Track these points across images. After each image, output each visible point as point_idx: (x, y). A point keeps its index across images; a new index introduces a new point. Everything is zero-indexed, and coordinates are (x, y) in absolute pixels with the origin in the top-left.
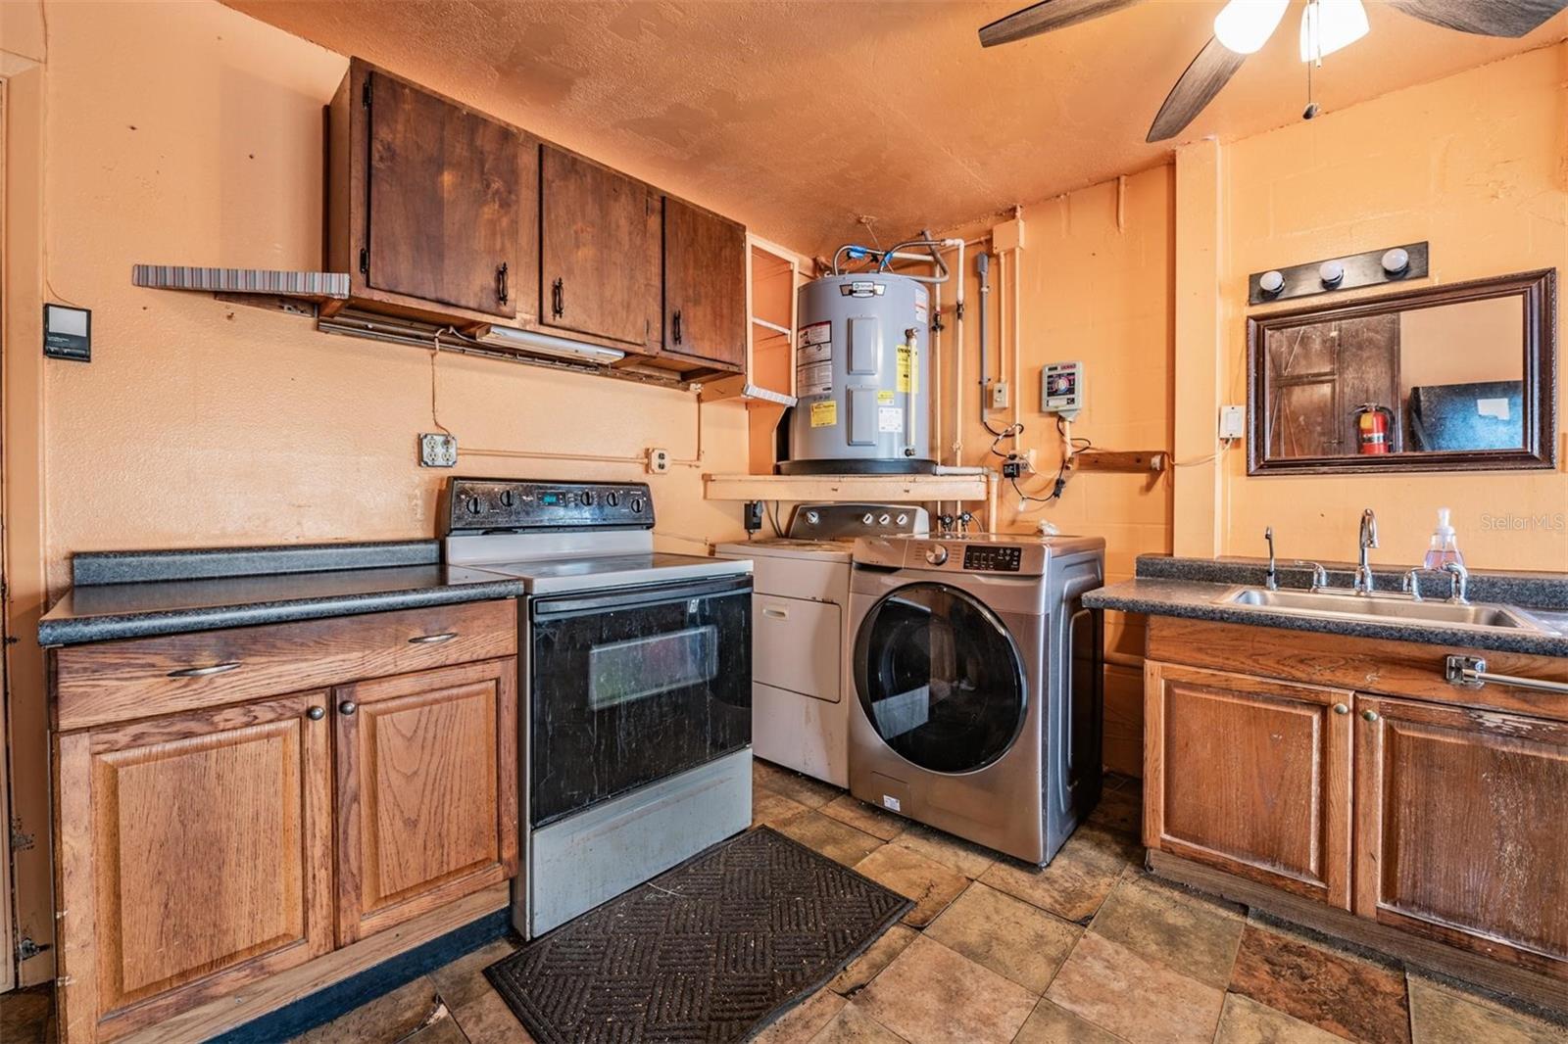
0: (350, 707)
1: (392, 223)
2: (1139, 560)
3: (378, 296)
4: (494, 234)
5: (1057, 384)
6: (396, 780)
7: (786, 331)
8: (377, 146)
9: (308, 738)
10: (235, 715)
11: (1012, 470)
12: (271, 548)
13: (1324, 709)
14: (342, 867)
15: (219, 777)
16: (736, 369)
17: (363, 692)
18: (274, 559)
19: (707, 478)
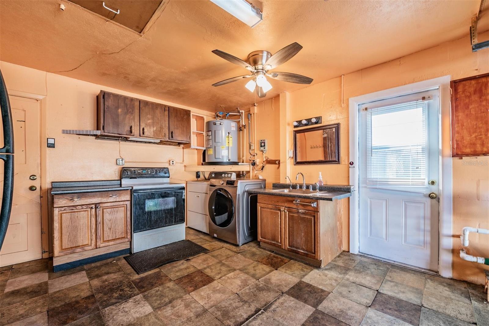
0: (99, 207)
1: (109, 121)
2: (273, 184)
3: (106, 134)
4: (129, 120)
5: (262, 144)
6: (107, 221)
7: (203, 132)
8: (105, 106)
9: (92, 212)
10: (80, 207)
11: (254, 164)
12: (87, 181)
13: (281, 211)
14: (97, 234)
15: (77, 217)
16: (188, 142)
17: (101, 205)
18: (88, 183)
19: (185, 166)
